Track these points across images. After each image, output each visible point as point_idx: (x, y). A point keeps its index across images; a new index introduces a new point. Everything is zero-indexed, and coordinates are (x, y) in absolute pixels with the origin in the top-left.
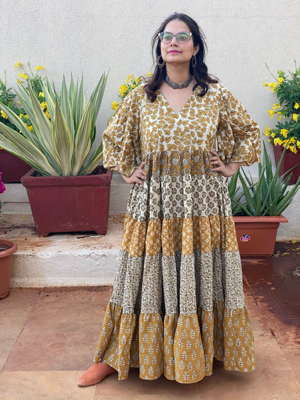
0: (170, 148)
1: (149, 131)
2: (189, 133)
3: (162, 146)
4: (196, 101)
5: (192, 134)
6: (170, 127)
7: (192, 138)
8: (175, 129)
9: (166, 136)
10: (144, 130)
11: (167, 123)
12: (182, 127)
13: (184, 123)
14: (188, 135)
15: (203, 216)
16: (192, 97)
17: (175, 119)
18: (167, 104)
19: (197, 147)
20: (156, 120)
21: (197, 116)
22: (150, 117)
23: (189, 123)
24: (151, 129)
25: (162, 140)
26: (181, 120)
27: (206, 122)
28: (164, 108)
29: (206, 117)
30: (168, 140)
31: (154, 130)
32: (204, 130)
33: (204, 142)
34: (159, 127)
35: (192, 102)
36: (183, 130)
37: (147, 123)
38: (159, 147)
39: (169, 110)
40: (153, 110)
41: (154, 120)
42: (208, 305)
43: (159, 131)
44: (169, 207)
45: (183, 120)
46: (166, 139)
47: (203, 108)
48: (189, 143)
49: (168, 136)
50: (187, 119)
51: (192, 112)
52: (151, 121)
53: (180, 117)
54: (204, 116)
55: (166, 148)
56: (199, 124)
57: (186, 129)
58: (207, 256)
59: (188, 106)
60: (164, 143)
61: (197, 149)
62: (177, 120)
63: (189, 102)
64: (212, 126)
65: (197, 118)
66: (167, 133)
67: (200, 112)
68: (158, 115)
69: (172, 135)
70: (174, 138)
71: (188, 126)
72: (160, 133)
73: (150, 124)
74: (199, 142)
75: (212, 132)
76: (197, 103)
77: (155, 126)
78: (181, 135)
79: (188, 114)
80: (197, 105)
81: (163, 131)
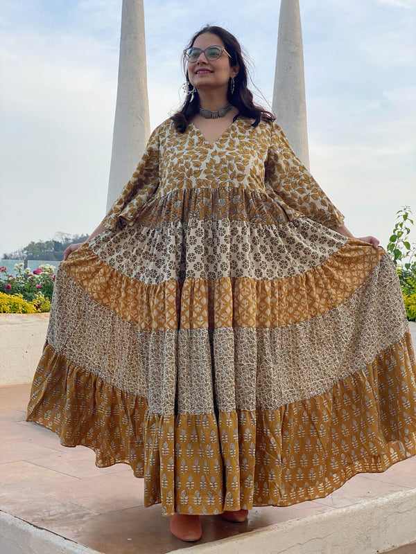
0: (199, 183)
1: (172, 163)
2: (227, 166)
3: (190, 183)
4: (237, 130)
5: (230, 167)
6: (201, 158)
7: (230, 172)
8: (207, 161)
9: (194, 169)
10: (165, 164)
11: (197, 153)
12: (217, 159)
13: (220, 154)
14: (225, 168)
15: (246, 277)
16: (233, 126)
17: (209, 150)
18: (198, 133)
19: (236, 183)
20: (184, 150)
21: (238, 147)
22: (176, 149)
23: (227, 154)
24: (175, 161)
25: (189, 174)
26: (216, 151)
27: (250, 155)
28: (195, 138)
29: (250, 149)
30: (197, 173)
31: (180, 162)
32: (246, 162)
33: (246, 178)
34: (187, 158)
35: (232, 132)
36: (218, 161)
37: (171, 155)
38: (185, 184)
39: (202, 140)
40: (181, 141)
41: (181, 151)
42: (251, 401)
43: (186, 163)
44: (193, 261)
45: (219, 150)
46: (195, 173)
47: (246, 140)
48: (226, 179)
49: (198, 169)
50: (224, 150)
51: (232, 143)
52: (177, 152)
53: (215, 147)
54: (247, 148)
55: (194, 185)
56: (240, 156)
57: (222, 161)
58: (251, 332)
59: (227, 136)
60: (193, 178)
61: (237, 186)
62: (210, 151)
63: (228, 131)
64: (257, 161)
65: (238, 150)
66: (197, 165)
67: (242, 144)
68: (186, 146)
69: (203, 167)
70: (205, 172)
71: (224, 157)
72: (187, 165)
73: (175, 156)
74: (240, 177)
75: (257, 167)
76: (239, 133)
77: (182, 157)
78: (216, 168)
79: (227, 145)
80: (239, 136)
81: (192, 163)
